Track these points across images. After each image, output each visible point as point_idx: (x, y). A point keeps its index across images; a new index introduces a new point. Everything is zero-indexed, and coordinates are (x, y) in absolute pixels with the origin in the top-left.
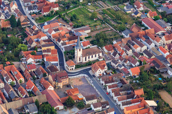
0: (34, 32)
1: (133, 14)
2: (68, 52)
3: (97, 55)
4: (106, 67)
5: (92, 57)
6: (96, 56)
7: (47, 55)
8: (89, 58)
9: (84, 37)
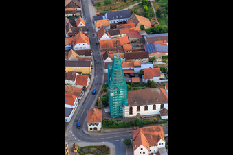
3: (158, 106)
4: (162, 141)
5: (146, 109)
8: (138, 109)
9: (161, 56)
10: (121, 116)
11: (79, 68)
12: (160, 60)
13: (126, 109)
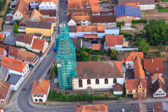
3: (111, 81)
5: (97, 82)
9: (131, 20)
10: (71, 88)
11: (40, 29)
12: (130, 25)
13: (75, 82)
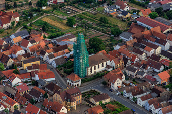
0: (3, 48)
1: (121, 15)
2: (61, 66)
4: (124, 76)
6: (103, 66)
7: (36, 72)
13: (89, 69)
